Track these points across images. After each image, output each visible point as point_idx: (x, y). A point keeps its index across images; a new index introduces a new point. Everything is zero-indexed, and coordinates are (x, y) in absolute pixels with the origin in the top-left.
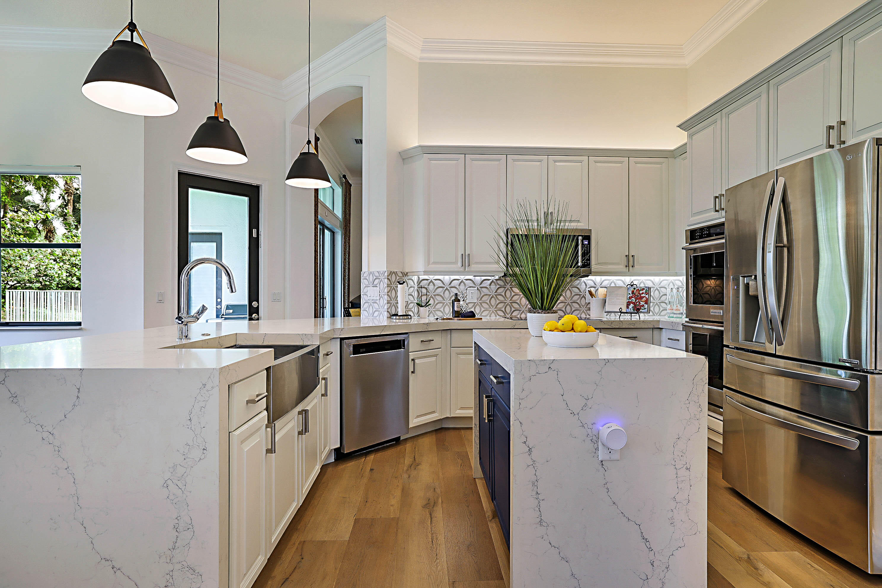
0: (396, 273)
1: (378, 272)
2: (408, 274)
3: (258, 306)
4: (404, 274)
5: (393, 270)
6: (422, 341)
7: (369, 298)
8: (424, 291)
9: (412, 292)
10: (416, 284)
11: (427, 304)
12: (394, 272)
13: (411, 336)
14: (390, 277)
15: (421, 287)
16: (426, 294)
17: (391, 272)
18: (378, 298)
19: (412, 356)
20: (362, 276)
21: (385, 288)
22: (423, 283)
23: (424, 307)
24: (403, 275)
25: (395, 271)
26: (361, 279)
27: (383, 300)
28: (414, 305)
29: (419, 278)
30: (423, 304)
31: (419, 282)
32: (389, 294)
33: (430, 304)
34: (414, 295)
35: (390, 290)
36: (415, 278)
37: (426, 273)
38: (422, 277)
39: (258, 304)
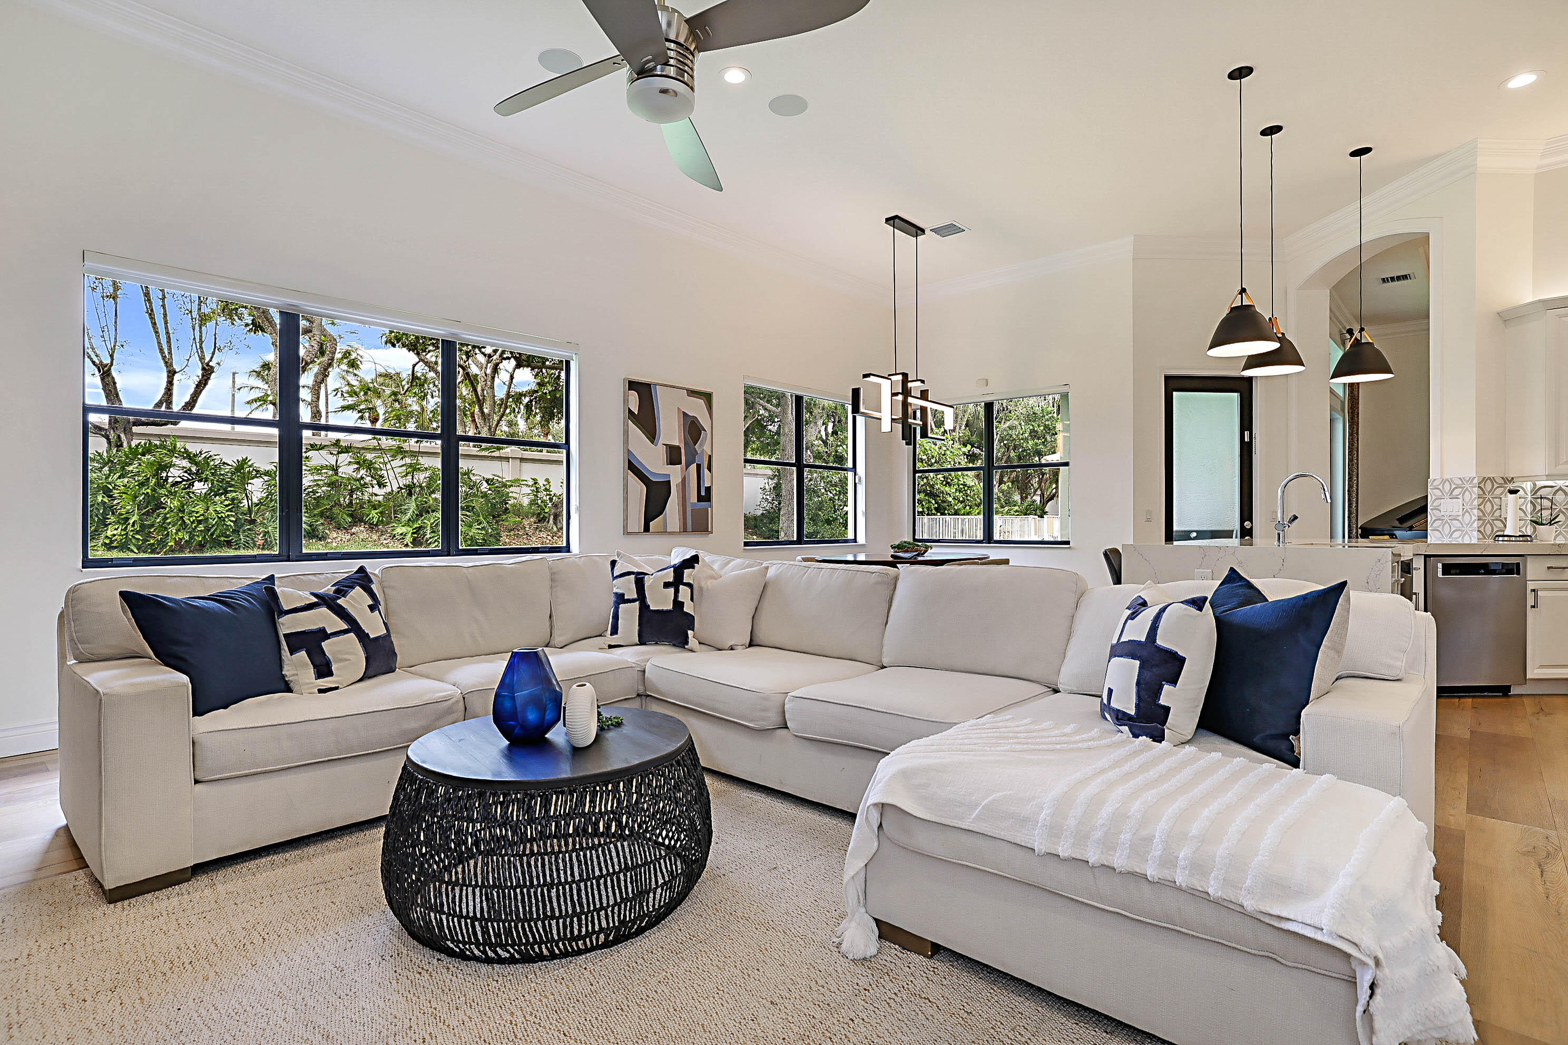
0: (1492, 480)
1: (1460, 478)
2: (1515, 480)
3: (1252, 527)
4: (1508, 480)
5: (1487, 476)
6: (1549, 568)
7: (1442, 513)
8: (1546, 503)
9: (1522, 505)
10: (1529, 494)
11: (1551, 521)
12: (1489, 478)
13: (1529, 559)
14: (1482, 485)
15: (1541, 498)
16: (1551, 507)
17: (1484, 478)
18: (1460, 513)
19: (1531, 586)
20: (1429, 485)
21: (1474, 500)
22: (1542, 492)
23: (1547, 524)
24: (1505, 482)
25: (1491, 476)
26: (1429, 490)
27: (1471, 516)
28: (1525, 523)
29: (1535, 484)
30: (1544, 522)
31: (1535, 491)
32: (1482, 507)
33: (1559, 522)
34: (1526, 510)
35: (1482, 502)
36: (1528, 486)
37: (1549, 477)
38: (1540, 484)
39: (1252, 524)
